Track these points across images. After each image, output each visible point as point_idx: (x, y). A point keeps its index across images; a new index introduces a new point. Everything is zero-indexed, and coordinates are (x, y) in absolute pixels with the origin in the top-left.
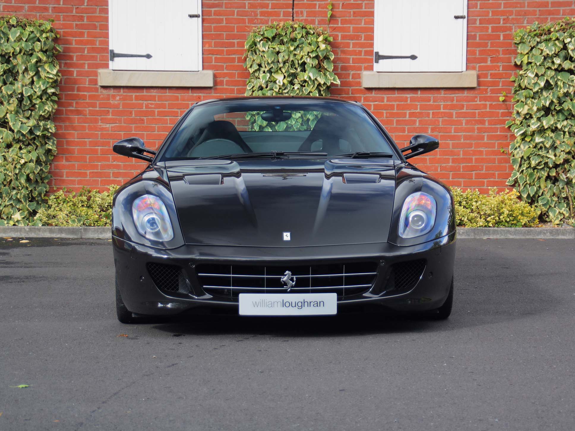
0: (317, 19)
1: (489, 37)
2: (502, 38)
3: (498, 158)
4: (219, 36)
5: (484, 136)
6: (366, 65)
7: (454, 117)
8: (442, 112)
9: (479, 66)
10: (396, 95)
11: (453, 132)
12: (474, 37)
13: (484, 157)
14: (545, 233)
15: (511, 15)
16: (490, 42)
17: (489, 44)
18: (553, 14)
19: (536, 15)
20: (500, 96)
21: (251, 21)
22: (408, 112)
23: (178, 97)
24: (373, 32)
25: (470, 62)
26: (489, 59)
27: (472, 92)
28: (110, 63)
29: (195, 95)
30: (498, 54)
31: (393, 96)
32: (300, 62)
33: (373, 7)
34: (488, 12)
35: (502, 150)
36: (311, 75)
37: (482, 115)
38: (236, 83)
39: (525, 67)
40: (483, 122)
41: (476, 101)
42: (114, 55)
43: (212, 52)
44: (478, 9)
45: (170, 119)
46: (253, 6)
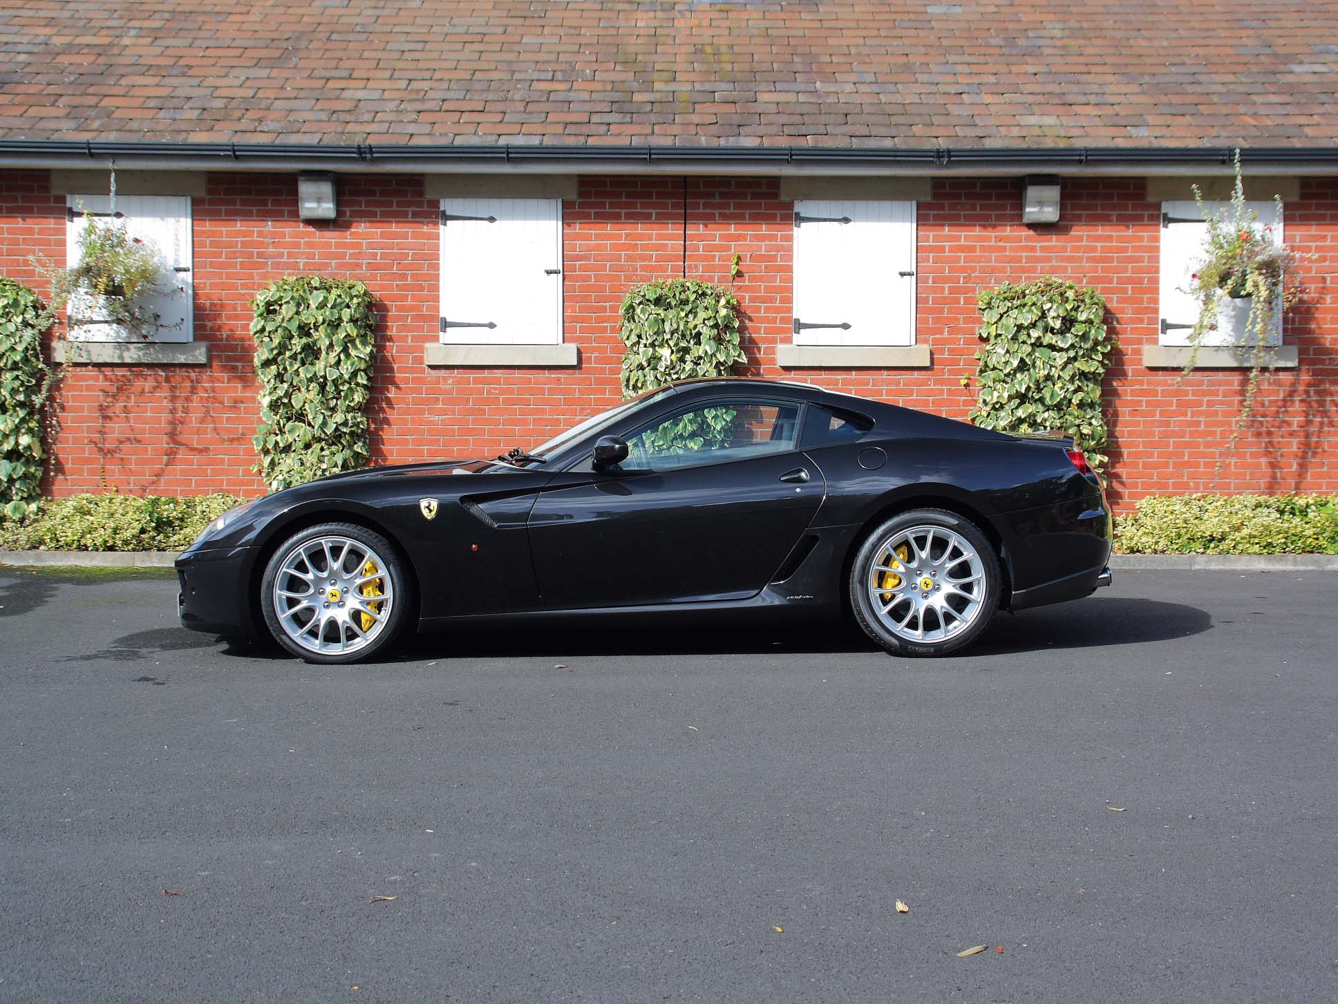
0: (716, 276)
1: (945, 301)
2: (962, 302)
4: (585, 299)
6: (782, 336)
9: (933, 339)
10: (823, 376)
12: (926, 300)
15: (973, 272)
16: (946, 307)
17: (946, 310)
18: (1028, 272)
19: (1006, 273)
20: (960, 379)
21: (629, 279)
23: (530, 379)
24: (792, 293)
25: (921, 333)
26: (946, 330)
27: (924, 373)
28: (441, 334)
29: (553, 376)
30: (957, 323)
31: (818, 377)
32: (694, 332)
33: (791, 259)
34: (944, 268)
36: (707, 348)
37: (937, 403)
38: (607, 360)
39: (992, 341)
41: (930, 385)
42: (446, 325)
43: (575, 320)
44: (931, 264)
45: (519, 409)
46: (629, 258)
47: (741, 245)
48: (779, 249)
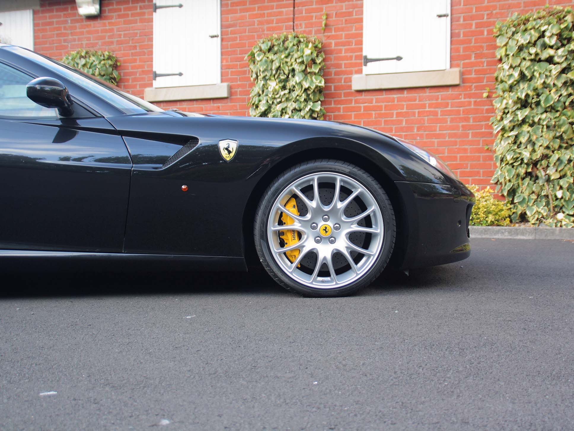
0: (314, 29)
1: (473, 33)
2: (486, 33)
3: (483, 156)
4: (234, 52)
5: (469, 133)
6: (357, 68)
7: (439, 115)
8: (427, 111)
9: (463, 64)
10: (384, 96)
11: (438, 130)
12: (458, 35)
13: (469, 155)
14: (503, 233)
15: (495, 10)
16: (474, 38)
17: (473, 41)
19: (520, 7)
20: (484, 93)
22: (395, 112)
23: (202, 108)
24: (362, 37)
25: (454, 59)
26: (473, 56)
27: (456, 89)
28: (154, 81)
29: (215, 105)
30: (482, 50)
31: (381, 97)
32: (290, 68)
33: (362, 13)
34: (472, 9)
35: (486, 148)
37: (466, 112)
40: (467, 119)
41: (461, 99)
42: (156, 76)
43: (228, 67)
44: (462, 6)
46: (261, 23)
47: (329, 7)
48: (354, 6)
